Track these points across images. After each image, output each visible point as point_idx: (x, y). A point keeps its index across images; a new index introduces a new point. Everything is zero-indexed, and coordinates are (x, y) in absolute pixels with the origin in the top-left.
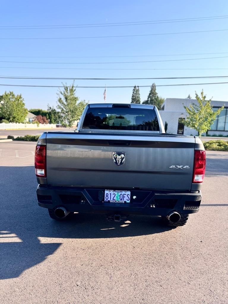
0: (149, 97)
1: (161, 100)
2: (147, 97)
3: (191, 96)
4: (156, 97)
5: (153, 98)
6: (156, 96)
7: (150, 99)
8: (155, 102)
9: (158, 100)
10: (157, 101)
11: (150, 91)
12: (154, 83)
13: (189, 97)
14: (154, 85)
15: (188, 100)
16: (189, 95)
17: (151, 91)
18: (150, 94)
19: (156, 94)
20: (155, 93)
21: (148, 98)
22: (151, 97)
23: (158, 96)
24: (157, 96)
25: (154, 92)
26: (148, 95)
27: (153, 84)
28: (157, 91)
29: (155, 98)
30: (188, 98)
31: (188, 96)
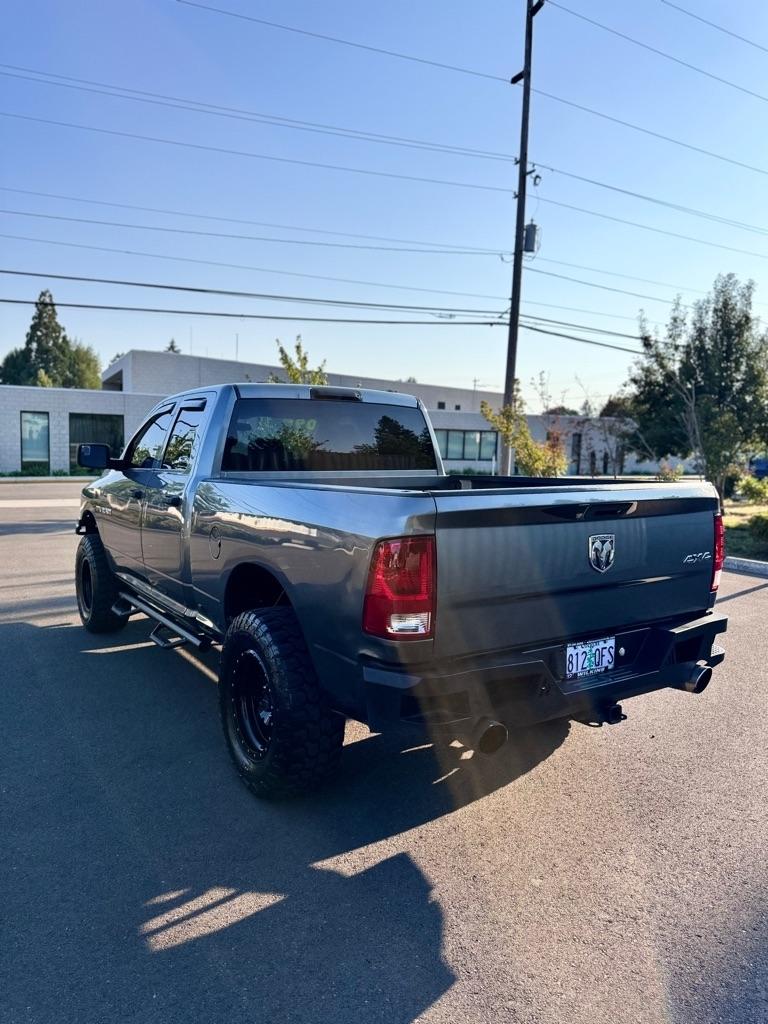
0: (31, 338)
1: (78, 351)
2: (25, 339)
3: (178, 346)
4: (60, 340)
5: (47, 343)
6: (57, 338)
7: (34, 346)
8: (55, 359)
9: (66, 351)
10: (63, 352)
11: (34, 318)
12: (47, 291)
13: (172, 347)
14: (48, 300)
15: (169, 356)
16: (172, 343)
17: (39, 317)
18: (34, 328)
19: (58, 329)
20: (53, 324)
21: (29, 343)
22: (39, 337)
23: (68, 339)
24: (64, 338)
25: (50, 322)
26: (28, 330)
27: (43, 294)
28: (60, 320)
29: (55, 344)
30: (171, 352)
31: (169, 345)
